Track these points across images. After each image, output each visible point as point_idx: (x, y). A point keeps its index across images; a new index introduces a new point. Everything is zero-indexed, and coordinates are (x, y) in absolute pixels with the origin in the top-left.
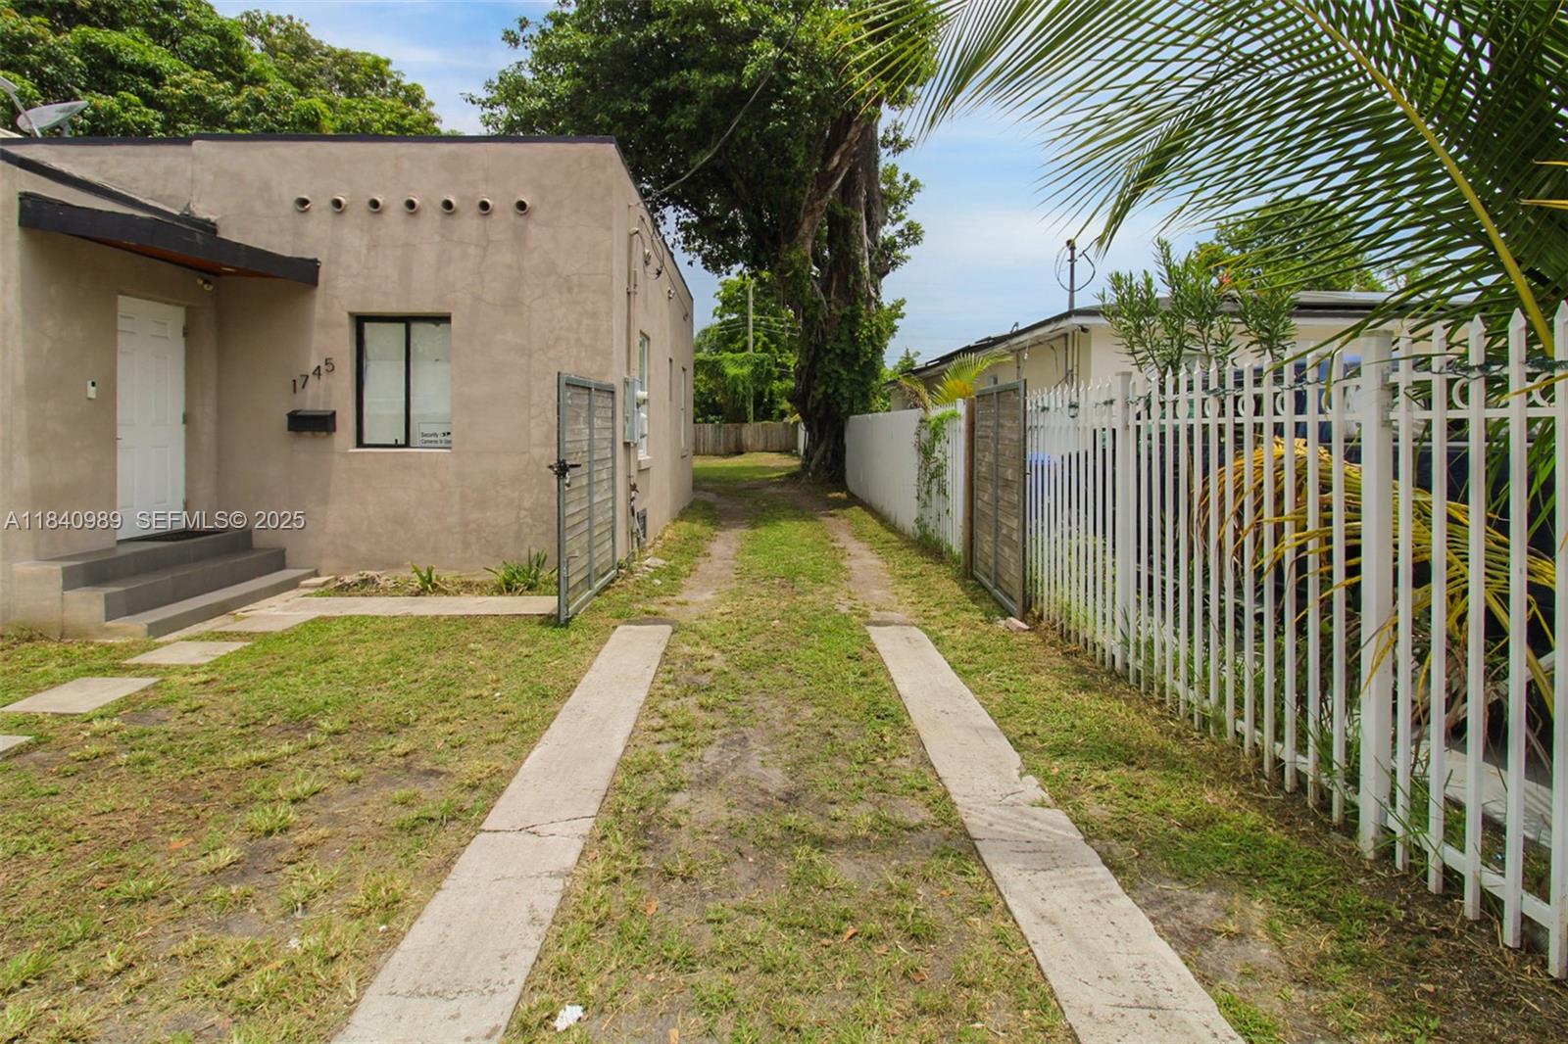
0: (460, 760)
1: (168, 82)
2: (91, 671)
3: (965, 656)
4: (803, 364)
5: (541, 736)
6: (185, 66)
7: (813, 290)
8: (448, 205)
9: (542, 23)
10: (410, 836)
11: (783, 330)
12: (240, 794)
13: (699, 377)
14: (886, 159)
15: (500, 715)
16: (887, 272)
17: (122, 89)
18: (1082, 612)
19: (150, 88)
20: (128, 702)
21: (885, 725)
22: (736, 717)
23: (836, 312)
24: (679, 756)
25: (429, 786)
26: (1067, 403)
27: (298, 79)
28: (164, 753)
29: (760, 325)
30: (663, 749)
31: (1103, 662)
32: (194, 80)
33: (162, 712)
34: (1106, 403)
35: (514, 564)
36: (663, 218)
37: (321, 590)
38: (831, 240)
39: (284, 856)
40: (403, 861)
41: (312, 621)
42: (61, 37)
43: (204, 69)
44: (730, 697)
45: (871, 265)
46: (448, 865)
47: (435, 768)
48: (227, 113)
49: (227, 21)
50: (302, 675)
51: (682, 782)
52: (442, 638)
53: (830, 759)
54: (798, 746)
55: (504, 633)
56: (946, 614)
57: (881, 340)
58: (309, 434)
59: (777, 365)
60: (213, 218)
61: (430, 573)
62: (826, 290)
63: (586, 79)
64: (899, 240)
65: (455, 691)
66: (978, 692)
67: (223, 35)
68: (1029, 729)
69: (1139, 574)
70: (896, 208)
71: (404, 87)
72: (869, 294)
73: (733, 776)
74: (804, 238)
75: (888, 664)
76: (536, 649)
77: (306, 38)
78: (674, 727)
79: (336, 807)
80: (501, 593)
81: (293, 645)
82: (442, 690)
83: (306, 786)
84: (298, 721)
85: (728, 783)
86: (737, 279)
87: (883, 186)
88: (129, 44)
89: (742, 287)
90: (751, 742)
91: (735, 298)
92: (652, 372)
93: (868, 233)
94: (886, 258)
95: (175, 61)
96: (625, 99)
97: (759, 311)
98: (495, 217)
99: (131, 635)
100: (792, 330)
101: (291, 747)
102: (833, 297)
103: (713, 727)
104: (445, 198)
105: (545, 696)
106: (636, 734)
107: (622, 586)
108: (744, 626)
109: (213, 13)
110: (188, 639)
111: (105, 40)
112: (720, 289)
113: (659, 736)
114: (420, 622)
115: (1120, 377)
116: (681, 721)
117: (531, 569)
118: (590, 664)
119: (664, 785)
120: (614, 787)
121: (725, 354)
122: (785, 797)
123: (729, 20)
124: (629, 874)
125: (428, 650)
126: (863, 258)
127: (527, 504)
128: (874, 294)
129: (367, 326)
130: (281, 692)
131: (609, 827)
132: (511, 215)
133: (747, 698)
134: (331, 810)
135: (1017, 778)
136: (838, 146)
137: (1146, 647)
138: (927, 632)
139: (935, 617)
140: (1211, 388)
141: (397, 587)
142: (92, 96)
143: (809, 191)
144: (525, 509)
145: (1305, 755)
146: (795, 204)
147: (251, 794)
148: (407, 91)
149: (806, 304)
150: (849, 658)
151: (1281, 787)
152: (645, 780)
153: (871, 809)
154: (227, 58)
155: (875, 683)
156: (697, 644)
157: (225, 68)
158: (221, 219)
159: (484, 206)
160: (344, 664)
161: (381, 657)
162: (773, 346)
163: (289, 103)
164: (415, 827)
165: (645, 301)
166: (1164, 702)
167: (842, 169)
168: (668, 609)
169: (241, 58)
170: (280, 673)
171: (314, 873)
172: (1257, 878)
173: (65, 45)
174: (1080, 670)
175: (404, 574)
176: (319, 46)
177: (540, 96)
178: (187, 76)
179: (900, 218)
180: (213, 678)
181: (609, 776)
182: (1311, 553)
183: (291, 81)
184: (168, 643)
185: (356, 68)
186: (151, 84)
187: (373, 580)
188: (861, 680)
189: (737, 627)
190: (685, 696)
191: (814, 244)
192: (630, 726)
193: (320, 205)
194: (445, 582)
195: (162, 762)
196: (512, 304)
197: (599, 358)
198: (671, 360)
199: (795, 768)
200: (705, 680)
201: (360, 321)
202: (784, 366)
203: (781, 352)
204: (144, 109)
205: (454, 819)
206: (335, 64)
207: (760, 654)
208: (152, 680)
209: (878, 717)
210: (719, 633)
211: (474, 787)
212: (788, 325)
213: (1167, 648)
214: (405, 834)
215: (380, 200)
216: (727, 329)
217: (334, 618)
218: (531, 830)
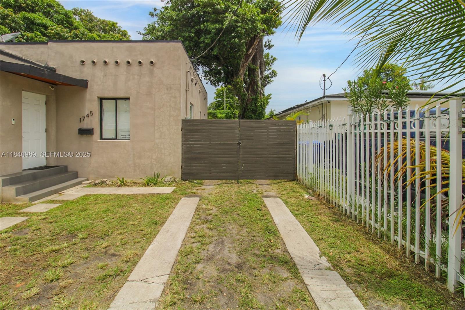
0: (124, 250)
1: (49, 29)
2: (8, 214)
3: (296, 209)
4: (241, 113)
5: (153, 240)
6: (55, 24)
7: (243, 90)
8: (128, 62)
9: (161, 9)
10: (102, 282)
11: (234, 103)
12: (46, 264)
13: (209, 117)
14: (266, 51)
15: (140, 232)
16: (266, 85)
17: (36, 31)
18: (334, 194)
19: (44, 31)
20: (16, 226)
21: (271, 236)
22: (220, 232)
23: (251, 97)
24: (200, 248)
25: (112, 261)
26: (328, 125)
27: (89, 28)
28: (23, 246)
29: (228, 102)
30: (195, 245)
31: (342, 212)
32: (57, 28)
33: (26, 231)
34: (343, 125)
35: (150, 177)
36: (198, 69)
37: (89, 185)
38: (249, 75)
39: (54, 292)
40: (97, 294)
41: (84, 196)
42: (17, 15)
43: (61, 25)
44: (218, 225)
45: (261, 83)
46: (113, 296)
47: (115, 253)
48: (67, 38)
49: (67, 11)
50: (76, 216)
51: (201, 260)
52: (124, 202)
53: (253, 249)
54: (241, 244)
55: (145, 200)
56: (288, 193)
57: (264, 106)
58: (85, 135)
59: (233, 114)
60: (54, 67)
61: (123, 179)
62: (247, 91)
63: (174, 26)
64: (270, 76)
65: (126, 222)
66: (301, 222)
67: (66, 15)
68: (320, 237)
69: (356, 182)
70: (269, 66)
71: (121, 31)
72: (261, 92)
73: (219, 257)
74: (241, 75)
75: (270, 212)
76: (155, 206)
77: (92, 16)
78: (199, 236)
79: (78, 270)
80: (145, 186)
81: (76, 205)
82: (122, 222)
83: (69, 260)
84: (72, 234)
85: (217, 260)
86: (221, 88)
87: (265, 60)
88: (38, 17)
89: (222, 90)
90: (225, 243)
91: (220, 94)
92: (194, 115)
93: (260, 74)
94: (266, 81)
95: (51, 22)
96: (187, 32)
97: (227, 98)
98: (144, 66)
99: (24, 201)
100: (237, 103)
101: (67, 244)
102: (250, 93)
103: (212, 237)
104: (128, 60)
105: (156, 224)
106: (185, 239)
107: (184, 183)
108: (223, 198)
109: (63, 8)
110: (42, 203)
111: (30, 16)
112: (216, 91)
113: (194, 240)
114: (118, 197)
115: (348, 116)
116: (201, 234)
117: (155, 178)
118: (172, 212)
119: (194, 261)
120: (177, 262)
121: (217, 111)
122: (237, 266)
123: (218, 7)
124: (180, 301)
125: (119, 207)
126: (259, 81)
127: (154, 157)
128: (262, 92)
129: (103, 101)
130: (68, 223)
131: (173, 279)
132: (149, 66)
133: (224, 225)
134: (75, 271)
135: (319, 258)
136: (251, 46)
137: (358, 208)
138: (282, 200)
139: (284, 194)
140: (384, 120)
141: (113, 184)
142: (27, 33)
143: (242, 60)
144: (154, 159)
145: (424, 251)
146: (238, 64)
147: (49, 264)
148: (122, 32)
149: (242, 95)
150: (257, 209)
151: (414, 262)
152: (188, 258)
153: (268, 271)
154: (68, 22)
155: (267, 219)
156: (207, 204)
157: (67, 25)
158: (57, 67)
159: (140, 63)
160: (90, 212)
161: (103, 209)
162: (232, 108)
163: (86, 35)
164: (104, 279)
165: (192, 93)
166: (366, 227)
167: (252, 54)
168: (199, 191)
169: (72, 22)
170: (69, 215)
171: (63, 300)
172: (413, 301)
173: (18, 17)
174: (335, 214)
175: (115, 180)
176: (96, 18)
177: (161, 31)
178: (55, 27)
179: (270, 69)
180: (47, 218)
181: (175, 257)
182: (427, 179)
183: (87, 29)
184: (35, 204)
185: (107, 25)
186: (44, 29)
187: (105, 182)
188: (262, 218)
189: (221, 198)
190: (203, 224)
191: (244, 77)
192: (184, 236)
193: (88, 63)
194: (128, 182)
195: (21, 250)
196: (149, 94)
197: (177, 111)
198: (200, 112)
199: (241, 253)
200: (210, 218)
201: (101, 99)
202: (235, 114)
203: (234, 110)
204: (42, 37)
205: (119, 275)
206: (101, 24)
207: (229, 208)
208: (26, 218)
209: (269, 232)
210: (215, 200)
211: (127, 261)
212: (236, 102)
213: (367, 209)
214: (100, 282)
215: (107, 61)
216: (218, 103)
217: (90, 195)
218: (145, 281)
